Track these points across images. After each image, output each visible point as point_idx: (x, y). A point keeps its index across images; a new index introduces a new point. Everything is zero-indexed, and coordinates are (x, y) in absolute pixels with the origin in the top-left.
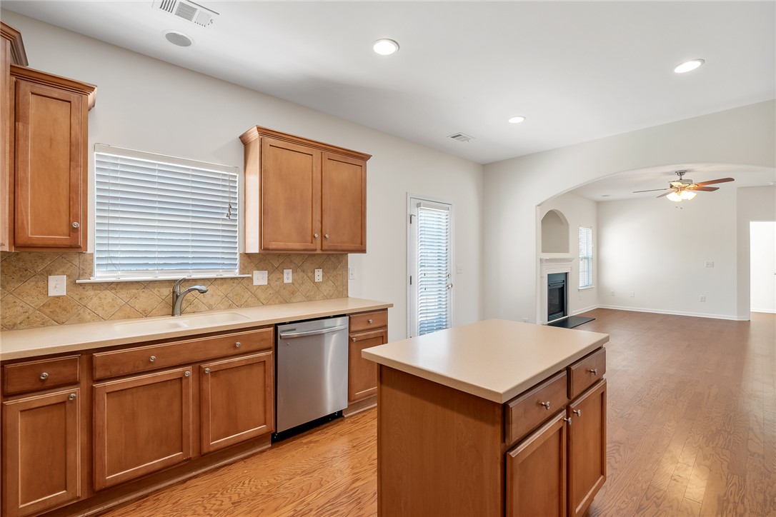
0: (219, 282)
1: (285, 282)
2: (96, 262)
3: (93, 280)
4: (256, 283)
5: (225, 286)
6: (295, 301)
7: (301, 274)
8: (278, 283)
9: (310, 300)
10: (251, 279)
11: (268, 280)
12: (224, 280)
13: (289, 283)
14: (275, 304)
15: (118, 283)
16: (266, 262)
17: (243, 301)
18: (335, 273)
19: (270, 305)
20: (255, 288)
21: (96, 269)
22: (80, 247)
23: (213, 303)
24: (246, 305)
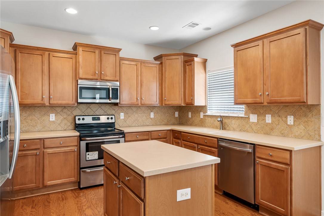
0: (237, 118)
1: (266, 122)
2: (208, 108)
3: (207, 114)
4: (251, 120)
5: (238, 121)
6: (273, 135)
7: (277, 118)
8: (263, 122)
9: (284, 136)
10: (249, 118)
11: (258, 119)
12: (238, 118)
13: (269, 123)
14: (261, 133)
15: (211, 116)
16: (256, 110)
17: (246, 129)
18: (306, 120)
19: (259, 133)
20: (251, 123)
21: (208, 110)
22: (193, 104)
23: (234, 128)
24: (247, 131)
